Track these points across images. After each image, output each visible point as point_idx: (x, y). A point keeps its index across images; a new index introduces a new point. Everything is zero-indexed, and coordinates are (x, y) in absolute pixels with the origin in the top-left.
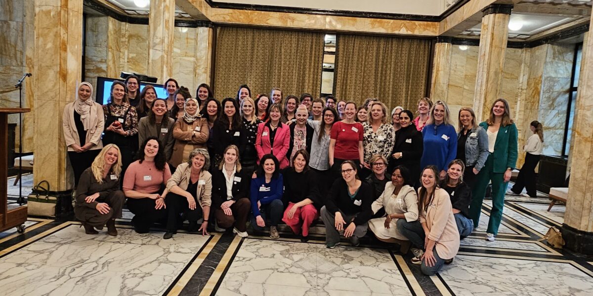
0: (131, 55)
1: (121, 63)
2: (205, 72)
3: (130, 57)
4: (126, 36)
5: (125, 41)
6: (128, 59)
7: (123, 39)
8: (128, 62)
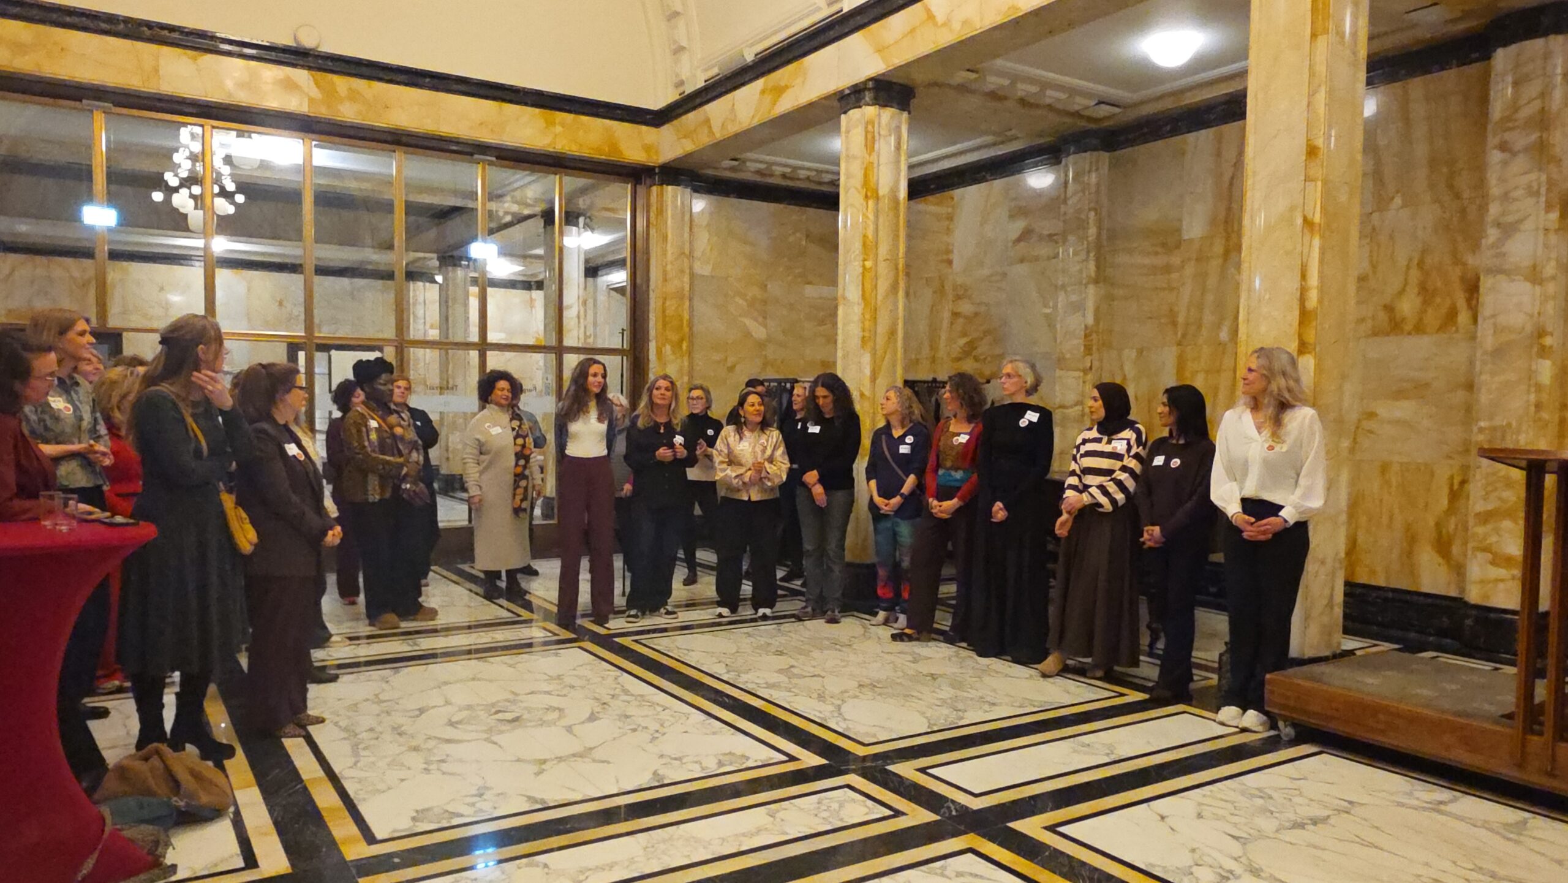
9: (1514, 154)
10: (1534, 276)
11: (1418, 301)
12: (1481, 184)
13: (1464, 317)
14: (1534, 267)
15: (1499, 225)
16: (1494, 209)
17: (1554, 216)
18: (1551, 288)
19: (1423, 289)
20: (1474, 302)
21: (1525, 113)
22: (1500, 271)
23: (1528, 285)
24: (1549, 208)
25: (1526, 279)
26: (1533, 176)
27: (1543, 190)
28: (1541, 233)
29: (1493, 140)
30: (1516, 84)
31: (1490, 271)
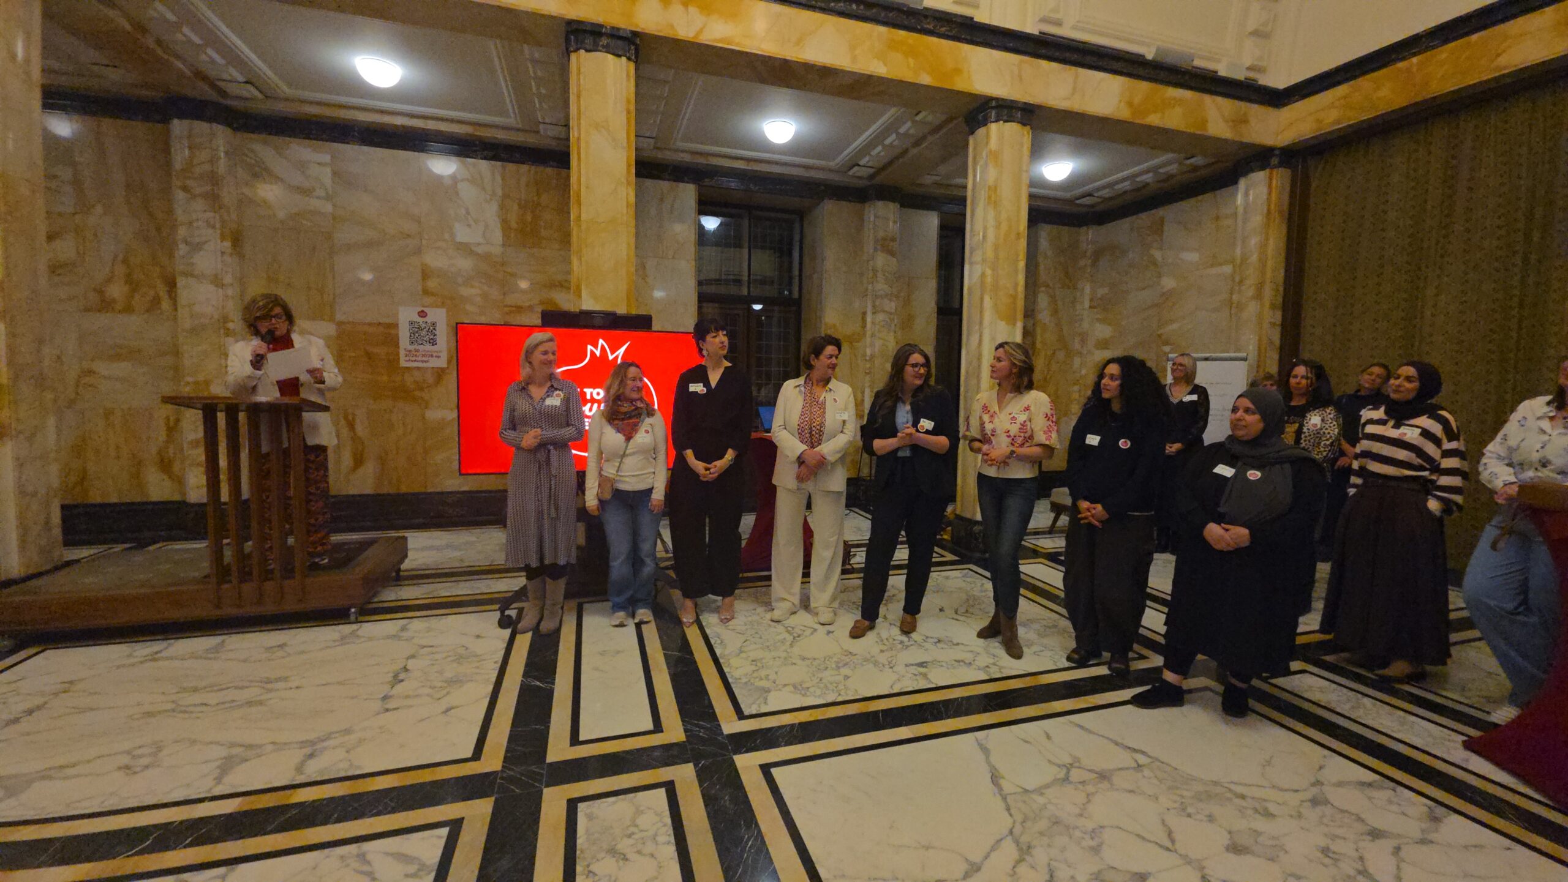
0: (1102, 291)
1: (1077, 313)
2: (1258, 296)
3: (1099, 296)
4: (1088, 254)
5: (1086, 265)
6: (1091, 300)
7: (1082, 263)
8: (1090, 307)
9: (194, 197)
10: (217, 281)
11: (126, 288)
12: (170, 212)
13: (166, 305)
14: (216, 276)
15: (187, 243)
16: (182, 232)
17: (227, 244)
18: (230, 292)
19: (129, 279)
20: (173, 295)
21: (198, 170)
22: (192, 275)
23: (211, 288)
24: (223, 238)
25: (212, 283)
26: (210, 215)
27: (218, 226)
28: (219, 254)
29: (175, 182)
30: (190, 148)
31: (186, 274)
